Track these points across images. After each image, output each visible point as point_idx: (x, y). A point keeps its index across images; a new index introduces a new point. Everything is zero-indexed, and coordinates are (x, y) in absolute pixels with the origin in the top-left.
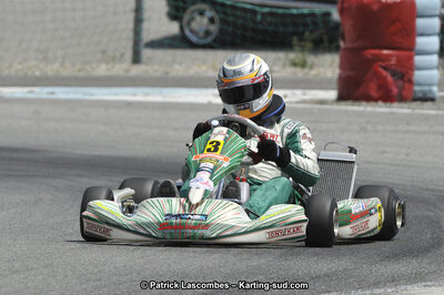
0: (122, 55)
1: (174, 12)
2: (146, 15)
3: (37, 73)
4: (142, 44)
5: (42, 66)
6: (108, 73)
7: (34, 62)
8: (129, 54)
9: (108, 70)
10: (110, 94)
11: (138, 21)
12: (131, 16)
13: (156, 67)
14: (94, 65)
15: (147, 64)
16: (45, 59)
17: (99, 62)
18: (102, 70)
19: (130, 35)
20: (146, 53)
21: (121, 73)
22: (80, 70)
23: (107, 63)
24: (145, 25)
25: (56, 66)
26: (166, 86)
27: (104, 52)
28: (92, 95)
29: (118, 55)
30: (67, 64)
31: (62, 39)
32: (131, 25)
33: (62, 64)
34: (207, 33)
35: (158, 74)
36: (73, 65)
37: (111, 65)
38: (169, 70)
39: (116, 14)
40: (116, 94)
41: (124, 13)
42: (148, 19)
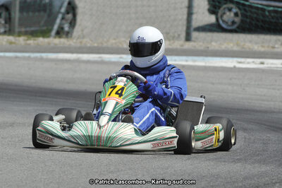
0: (179, 35)
1: (212, 9)
2: (195, 10)
3: (125, 46)
4: (192, 29)
6: (170, 47)
7: (123, 39)
8: (183, 35)
9: (170, 45)
10: (172, 60)
11: (190, 14)
12: (185, 11)
13: (201, 44)
15: (194, 41)
19: (185, 23)
20: (195, 34)
21: (178, 47)
23: (170, 40)
24: (194, 17)
26: (207, 56)
27: (167, 33)
29: (176, 35)
32: (185, 17)
34: (233, 23)
35: (202, 48)
37: (172, 41)
38: (209, 46)
39: (175, 9)
40: (175, 60)
41: (181, 8)
42: (196, 13)
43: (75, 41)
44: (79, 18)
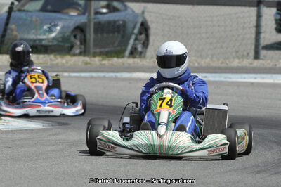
0: (248, 54)
1: (279, 27)
2: (263, 29)
3: (196, 65)
4: (260, 47)
5: (199, 60)
6: (240, 65)
7: (194, 58)
8: (252, 54)
9: (239, 63)
10: (241, 78)
11: (258, 33)
12: (253, 30)
13: (269, 61)
14: (231, 60)
15: (262, 59)
16: (201, 56)
17: (234, 58)
18: (236, 63)
19: (253, 41)
20: (263, 53)
21: (248, 65)
22: (222, 63)
23: (239, 59)
24: (262, 36)
25: (208, 60)
26: (275, 73)
27: (237, 52)
28: (230, 78)
29: (245, 53)
30: (214, 59)
31: (211, 44)
32: (254, 36)
33: (212, 59)
35: (270, 66)
36: (219, 60)
37: (241, 60)
38: (277, 63)
39: (244, 28)
40: (245, 78)
41: (250, 28)
42: (264, 32)
43: (148, 60)
44: (151, 39)
